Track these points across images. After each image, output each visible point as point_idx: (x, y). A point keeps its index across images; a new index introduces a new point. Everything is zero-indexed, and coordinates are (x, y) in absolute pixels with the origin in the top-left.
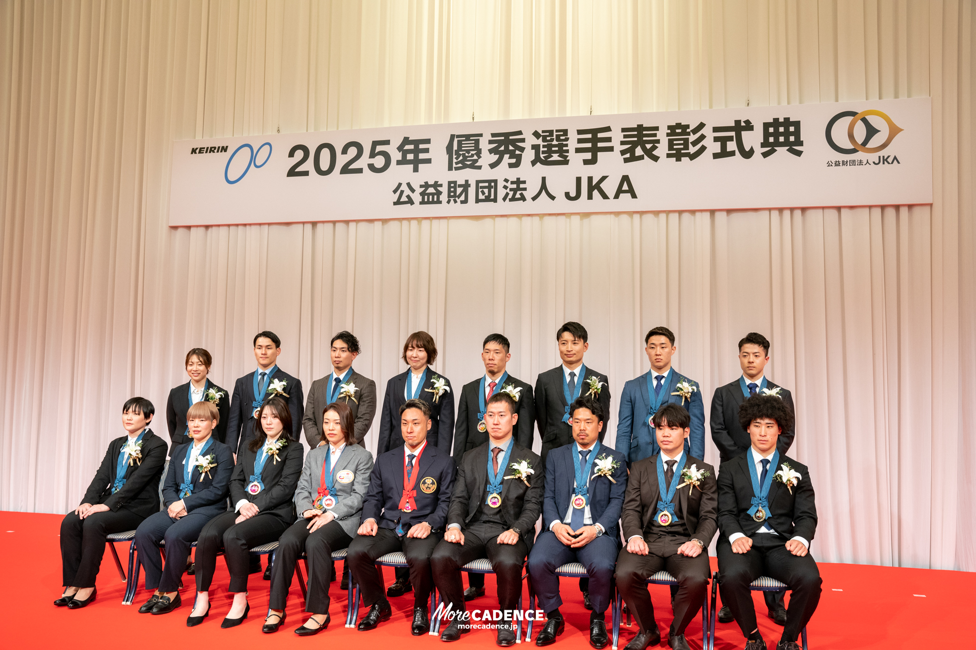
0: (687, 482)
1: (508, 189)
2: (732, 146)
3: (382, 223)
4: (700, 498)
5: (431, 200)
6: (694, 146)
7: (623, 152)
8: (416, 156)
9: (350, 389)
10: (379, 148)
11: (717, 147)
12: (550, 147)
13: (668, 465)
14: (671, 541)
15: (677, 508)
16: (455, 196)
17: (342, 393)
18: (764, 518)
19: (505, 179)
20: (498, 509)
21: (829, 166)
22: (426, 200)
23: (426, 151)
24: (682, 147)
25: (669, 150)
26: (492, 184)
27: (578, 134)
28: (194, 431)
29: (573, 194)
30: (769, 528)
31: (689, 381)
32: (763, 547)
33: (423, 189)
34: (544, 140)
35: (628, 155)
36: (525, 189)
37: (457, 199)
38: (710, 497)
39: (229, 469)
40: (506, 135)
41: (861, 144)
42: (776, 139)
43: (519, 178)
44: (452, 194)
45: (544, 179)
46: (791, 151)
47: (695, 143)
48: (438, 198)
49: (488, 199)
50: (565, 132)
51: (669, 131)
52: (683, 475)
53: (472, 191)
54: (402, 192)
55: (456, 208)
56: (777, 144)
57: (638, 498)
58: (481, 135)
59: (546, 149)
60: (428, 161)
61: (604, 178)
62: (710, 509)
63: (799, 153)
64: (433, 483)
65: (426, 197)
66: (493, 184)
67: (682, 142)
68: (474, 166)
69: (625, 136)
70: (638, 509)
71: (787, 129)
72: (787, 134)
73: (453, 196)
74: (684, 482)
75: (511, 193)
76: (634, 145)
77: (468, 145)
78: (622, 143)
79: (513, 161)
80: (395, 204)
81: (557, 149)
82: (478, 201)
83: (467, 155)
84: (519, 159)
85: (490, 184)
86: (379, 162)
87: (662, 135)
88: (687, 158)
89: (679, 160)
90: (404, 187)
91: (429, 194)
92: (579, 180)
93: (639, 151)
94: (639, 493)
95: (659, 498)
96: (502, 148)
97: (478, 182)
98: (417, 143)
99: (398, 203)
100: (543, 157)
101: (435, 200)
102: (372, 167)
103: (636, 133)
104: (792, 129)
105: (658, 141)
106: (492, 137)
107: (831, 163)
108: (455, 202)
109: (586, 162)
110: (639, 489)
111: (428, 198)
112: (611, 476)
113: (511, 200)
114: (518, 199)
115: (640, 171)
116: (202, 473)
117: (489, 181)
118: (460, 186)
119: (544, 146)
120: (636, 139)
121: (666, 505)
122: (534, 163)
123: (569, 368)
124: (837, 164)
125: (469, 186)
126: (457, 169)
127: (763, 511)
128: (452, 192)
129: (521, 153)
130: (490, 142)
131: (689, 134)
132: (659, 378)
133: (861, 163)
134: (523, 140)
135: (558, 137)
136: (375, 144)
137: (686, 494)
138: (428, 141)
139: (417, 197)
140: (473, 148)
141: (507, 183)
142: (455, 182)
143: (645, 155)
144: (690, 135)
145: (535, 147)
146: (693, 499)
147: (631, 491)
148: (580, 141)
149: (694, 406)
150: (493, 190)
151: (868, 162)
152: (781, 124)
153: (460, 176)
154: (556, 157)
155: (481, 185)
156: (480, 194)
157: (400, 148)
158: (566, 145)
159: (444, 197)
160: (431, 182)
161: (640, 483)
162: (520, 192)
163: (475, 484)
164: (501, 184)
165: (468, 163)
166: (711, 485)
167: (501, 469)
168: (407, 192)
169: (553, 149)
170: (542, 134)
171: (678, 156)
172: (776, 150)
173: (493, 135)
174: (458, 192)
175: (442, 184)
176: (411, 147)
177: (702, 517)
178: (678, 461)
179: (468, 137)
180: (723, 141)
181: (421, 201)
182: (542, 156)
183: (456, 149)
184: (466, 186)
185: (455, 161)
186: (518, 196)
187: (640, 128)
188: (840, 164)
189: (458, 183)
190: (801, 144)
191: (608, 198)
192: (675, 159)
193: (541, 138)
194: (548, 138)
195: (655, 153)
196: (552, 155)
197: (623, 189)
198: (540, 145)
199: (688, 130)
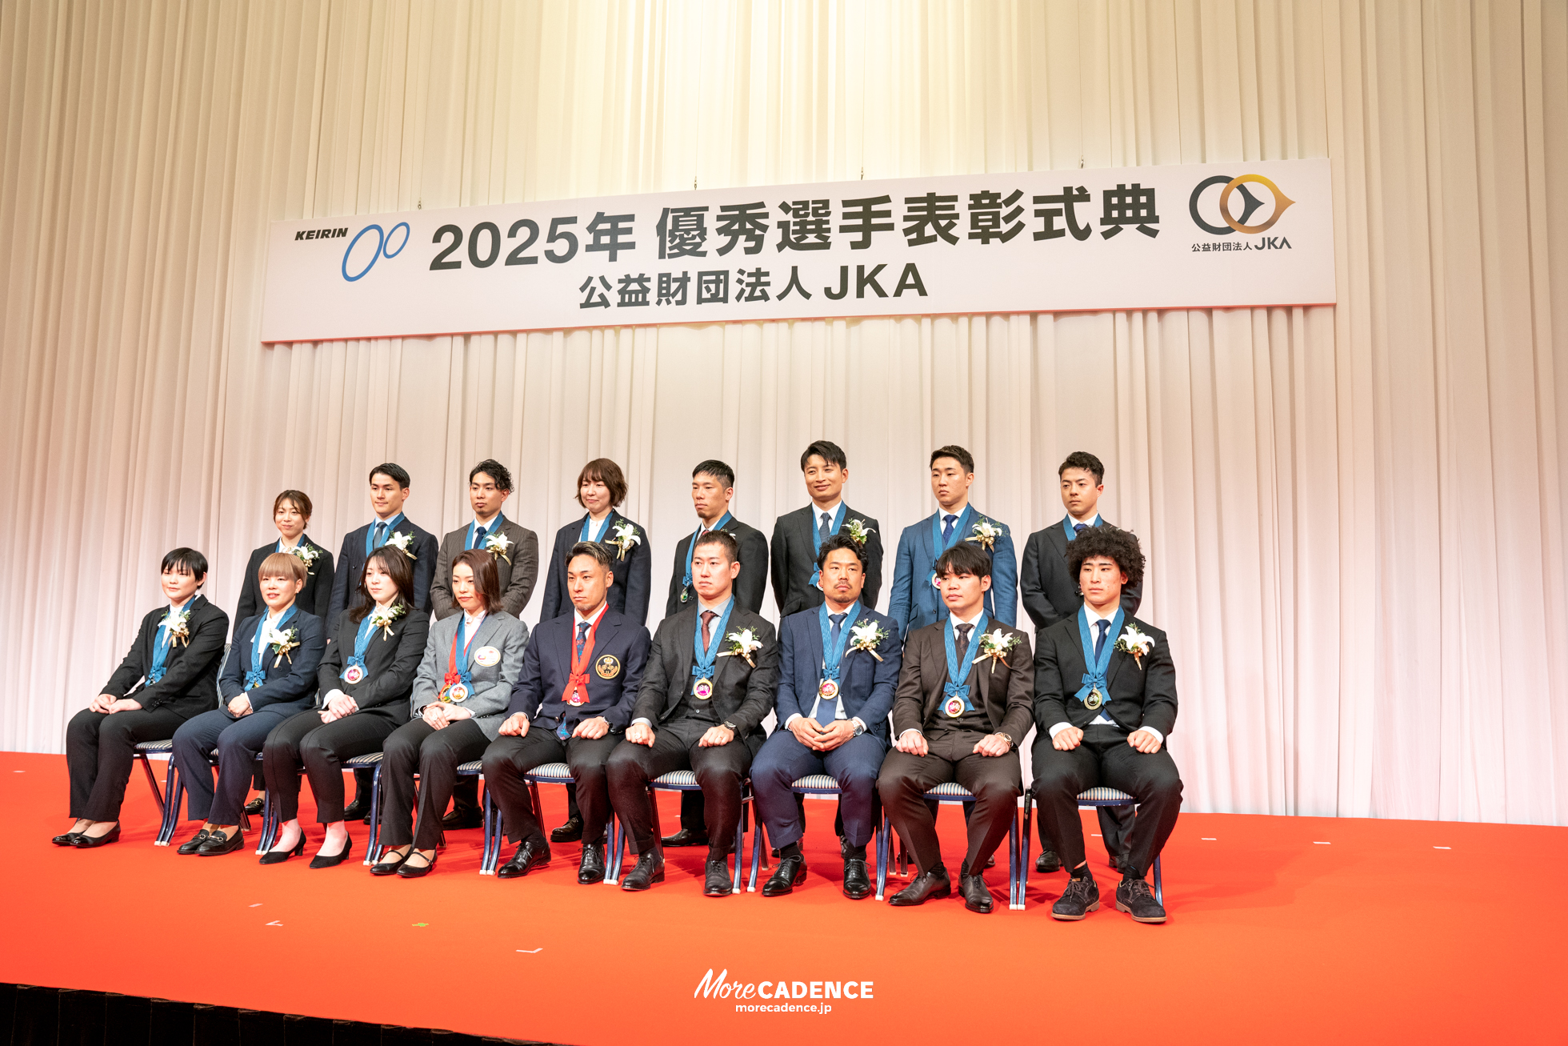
0: (988, 652)
1: (744, 284)
2: (1060, 223)
3: (565, 334)
4: (1008, 679)
5: (633, 300)
6: (1007, 223)
7: (907, 232)
8: (614, 239)
9: (501, 542)
10: (561, 229)
11: (1039, 225)
12: (803, 224)
13: (960, 630)
14: (964, 737)
15: (973, 693)
16: (668, 294)
17: (489, 548)
18: (1100, 703)
19: (740, 270)
20: (708, 701)
21: (1195, 250)
22: (627, 300)
23: (629, 231)
24: (990, 223)
25: (972, 229)
26: (721, 277)
27: (843, 207)
28: (269, 595)
29: (836, 290)
30: (1107, 717)
31: (992, 522)
32: (1099, 744)
33: (624, 284)
34: (794, 217)
35: (914, 236)
36: (768, 284)
37: (671, 298)
38: (1021, 677)
39: (318, 650)
40: (742, 208)
41: (1239, 221)
42: (1122, 213)
43: (760, 269)
44: (664, 292)
45: (795, 269)
46: (1143, 229)
47: (1008, 219)
48: (644, 297)
49: (714, 298)
50: (826, 204)
51: (972, 202)
52: (982, 644)
53: (692, 287)
54: (593, 289)
55: (669, 312)
56: (1124, 219)
57: (917, 681)
58: (706, 209)
59: (798, 228)
60: (631, 246)
61: (880, 268)
62: (1023, 693)
63: (1154, 233)
64: (615, 664)
65: (627, 296)
66: (722, 277)
67: (990, 217)
68: (696, 252)
69: (910, 209)
70: (918, 696)
71: (1136, 200)
72: (1136, 206)
73: (664, 294)
74: (984, 653)
75: (748, 290)
76: (923, 221)
77: (688, 223)
78: (906, 218)
79: (752, 244)
80: (582, 306)
81: (813, 227)
82: (700, 300)
83: (685, 236)
84: (760, 241)
85: (718, 278)
86: (561, 247)
87: (962, 208)
88: (998, 240)
89: (985, 241)
90: (597, 283)
91: (631, 293)
92: (844, 270)
93: (929, 230)
94: (918, 674)
95: (946, 678)
96: (736, 227)
97: (701, 275)
98: (614, 220)
99: (587, 304)
100: (795, 238)
101: (640, 300)
102: (550, 255)
103: (925, 204)
104: (1143, 199)
105: (957, 216)
106: (722, 211)
107: (1198, 247)
108: (669, 302)
109: (855, 245)
110: (918, 668)
111: (630, 298)
112: (876, 650)
113: (747, 299)
114: (758, 298)
115: (931, 258)
116: (278, 655)
117: (717, 273)
118: (675, 280)
119: (795, 224)
120: (925, 213)
121: (957, 688)
122: (780, 247)
123: (822, 507)
124: (1206, 248)
125: (689, 279)
126: (671, 256)
127: (1099, 693)
128: (664, 288)
129: (762, 233)
130: (719, 218)
131: (999, 206)
132: (949, 519)
133: (1238, 247)
134: (766, 215)
135: (815, 210)
136: (556, 222)
137: (987, 671)
138: (631, 218)
139: (613, 297)
140: (695, 227)
141: (743, 275)
142: (668, 275)
143: (938, 236)
144: (1001, 207)
145: (783, 225)
146: (997, 679)
147: (906, 670)
148: (846, 216)
149: (1000, 558)
150: (722, 286)
151: (1247, 246)
152: (1129, 193)
153: (676, 266)
154: (811, 239)
155: (705, 278)
156: (704, 291)
157: (591, 228)
158: (827, 222)
159: (652, 296)
160: (635, 275)
161: (920, 658)
162: (761, 288)
163: (676, 664)
164: (733, 277)
165: (688, 248)
166: (1023, 659)
167: (713, 642)
168: (600, 289)
169: (809, 227)
170: (793, 207)
171: (985, 237)
172: (1122, 229)
173: (723, 208)
174: (671, 289)
175: (650, 278)
176: (607, 226)
177: (1010, 705)
178: (976, 625)
179: (687, 212)
180: (1048, 216)
181: (619, 301)
182: (792, 237)
183: (671, 228)
184: (684, 280)
185: (668, 244)
186: (758, 293)
187: (931, 198)
188: (1210, 247)
189: (672, 277)
190: (1156, 220)
191: (886, 296)
192: (980, 240)
193: (792, 211)
194: (802, 213)
195: (952, 232)
196: (807, 235)
197: (907, 283)
198: (789, 222)
199: (999, 201)
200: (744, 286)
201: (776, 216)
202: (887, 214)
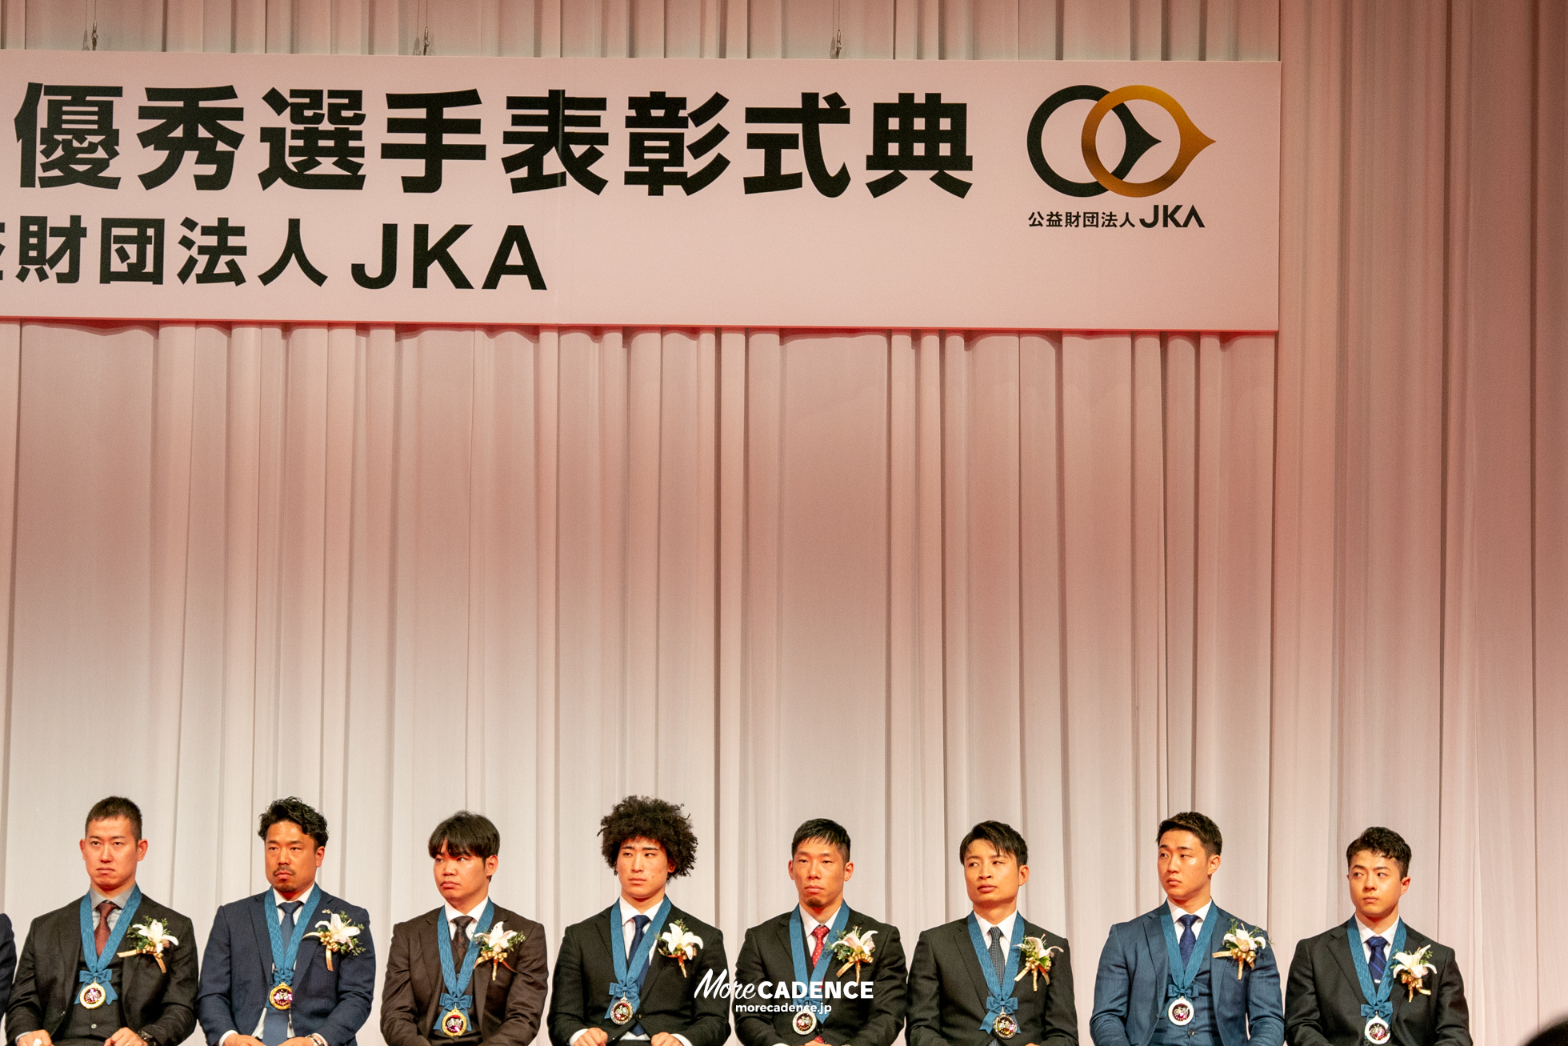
0: (485, 956)
1: (195, 250)
2: (793, 161)
4: (510, 984)
6: (696, 157)
7: (510, 164)
11: (755, 163)
12: (311, 136)
13: (457, 925)
16: (40, 259)
18: (631, 1017)
19: (187, 219)
21: (1033, 225)
24: (666, 156)
25: (631, 164)
26: (149, 231)
27: (390, 106)
29: (374, 270)
34: (297, 117)
35: (522, 173)
36: (242, 251)
37: (47, 267)
40: (192, 96)
41: (1114, 173)
42: (906, 149)
43: (226, 220)
44: (33, 254)
45: (294, 225)
46: (943, 181)
47: (699, 149)
49: (135, 273)
50: (355, 98)
51: (633, 113)
53: (90, 248)
55: (44, 295)
56: (908, 160)
58: (117, 91)
59: (300, 143)
61: (458, 231)
63: (960, 189)
66: (151, 232)
67: (666, 144)
68: (96, 177)
69: (516, 120)
71: (932, 124)
72: (932, 137)
73: (34, 258)
75: (203, 261)
76: (541, 145)
77: (79, 117)
78: (509, 138)
79: (210, 170)
81: (331, 143)
82: (107, 276)
83: (76, 144)
84: (225, 165)
85: (142, 232)
87: (614, 122)
88: (678, 189)
89: (656, 191)
92: (390, 232)
93: (552, 163)
95: (442, 987)
96: (178, 133)
97: (108, 224)
100: (294, 164)
103: (545, 112)
104: (945, 124)
105: (603, 139)
106: (149, 99)
107: (1039, 219)
108: (43, 276)
109: (411, 185)
113: (201, 279)
114: (222, 278)
115: (555, 217)
117: (141, 224)
118: (56, 232)
119: (296, 135)
120: (545, 129)
121: (455, 1000)
122: (266, 179)
124: (1054, 220)
125: (83, 232)
126: (46, 183)
127: (628, 1004)
128: (33, 247)
129: (232, 149)
130: (145, 113)
131: (683, 123)
133: (1111, 221)
134: (237, 114)
135: (335, 110)
140: (95, 127)
141: (192, 231)
142: (41, 221)
143: (568, 174)
144: (686, 126)
145: (271, 136)
146: (498, 986)
148: (394, 126)
150: (150, 249)
151: (1127, 219)
152: (920, 110)
153: (57, 204)
154: (327, 166)
155: (116, 231)
156: (115, 257)
158: (358, 136)
159: (8, 262)
161: (409, 961)
162: (228, 258)
164: (173, 233)
165: (81, 168)
169: (322, 143)
170: (290, 100)
171: (656, 181)
172: (904, 178)
173: (153, 94)
174: (47, 248)
178: (478, 918)
179: (78, 94)
180: (772, 146)
182: (290, 161)
183: (45, 126)
184: (74, 232)
185: (40, 159)
186: (221, 268)
187: (556, 99)
188: (1060, 220)
189: (50, 224)
190: (966, 164)
191: (469, 286)
192: (646, 187)
193: (288, 110)
194: (308, 113)
195: (595, 169)
196: (319, 159)
197: (509, 263)
198: (284, 129)
199: (682, 113)
200: (194, 251)
201: (258, 117)
202: (473, 126)
